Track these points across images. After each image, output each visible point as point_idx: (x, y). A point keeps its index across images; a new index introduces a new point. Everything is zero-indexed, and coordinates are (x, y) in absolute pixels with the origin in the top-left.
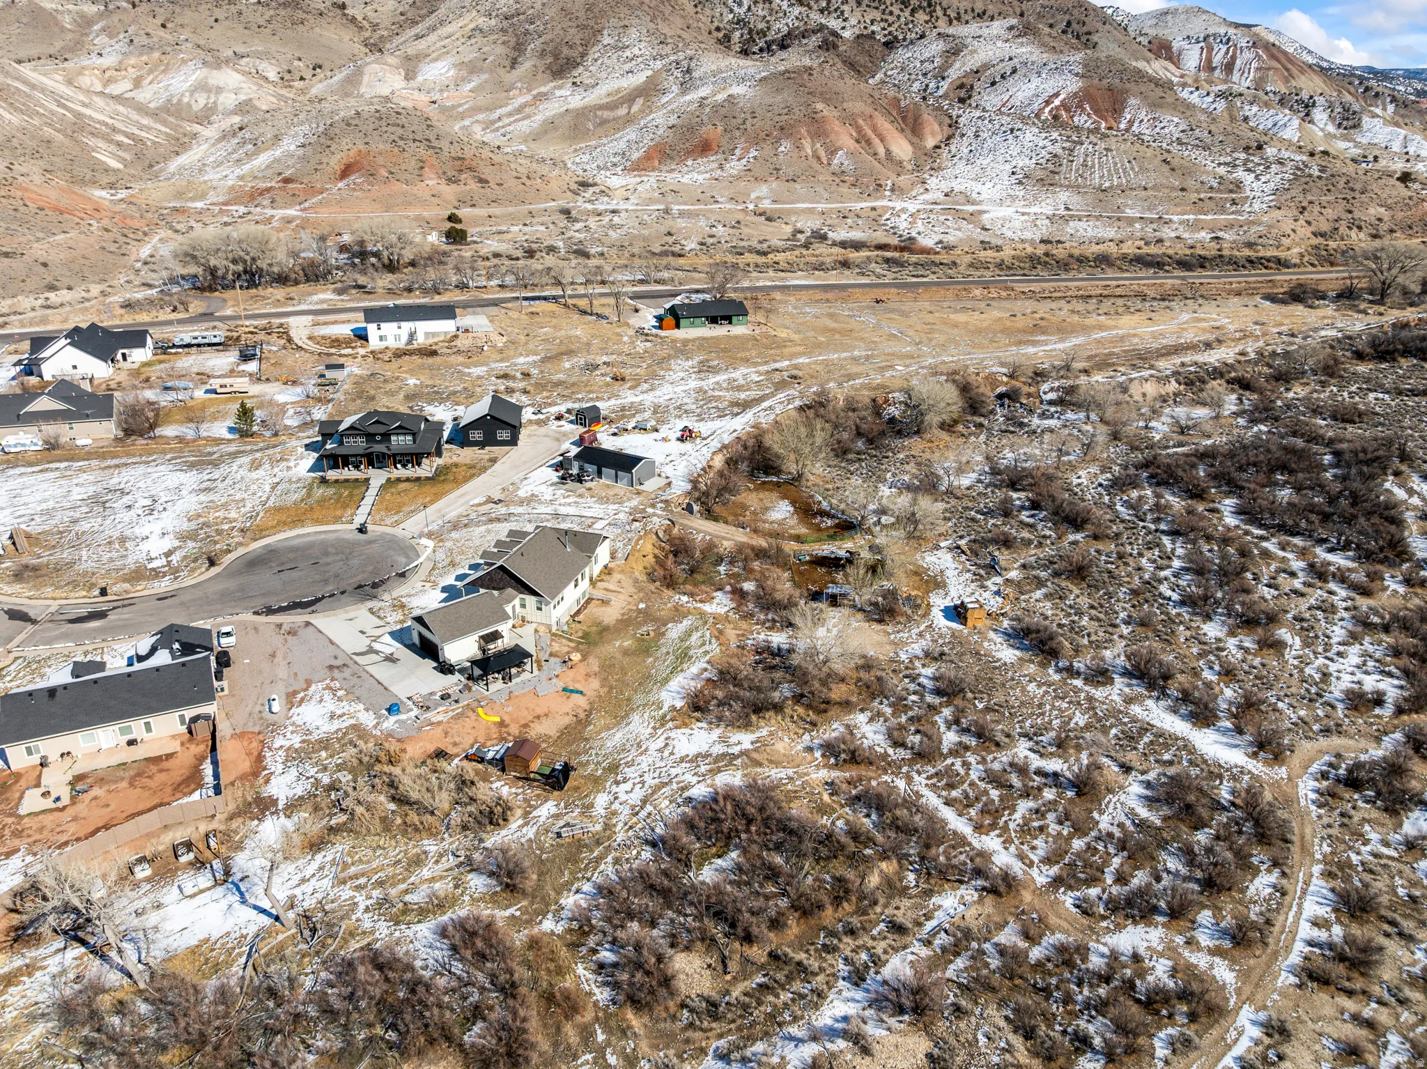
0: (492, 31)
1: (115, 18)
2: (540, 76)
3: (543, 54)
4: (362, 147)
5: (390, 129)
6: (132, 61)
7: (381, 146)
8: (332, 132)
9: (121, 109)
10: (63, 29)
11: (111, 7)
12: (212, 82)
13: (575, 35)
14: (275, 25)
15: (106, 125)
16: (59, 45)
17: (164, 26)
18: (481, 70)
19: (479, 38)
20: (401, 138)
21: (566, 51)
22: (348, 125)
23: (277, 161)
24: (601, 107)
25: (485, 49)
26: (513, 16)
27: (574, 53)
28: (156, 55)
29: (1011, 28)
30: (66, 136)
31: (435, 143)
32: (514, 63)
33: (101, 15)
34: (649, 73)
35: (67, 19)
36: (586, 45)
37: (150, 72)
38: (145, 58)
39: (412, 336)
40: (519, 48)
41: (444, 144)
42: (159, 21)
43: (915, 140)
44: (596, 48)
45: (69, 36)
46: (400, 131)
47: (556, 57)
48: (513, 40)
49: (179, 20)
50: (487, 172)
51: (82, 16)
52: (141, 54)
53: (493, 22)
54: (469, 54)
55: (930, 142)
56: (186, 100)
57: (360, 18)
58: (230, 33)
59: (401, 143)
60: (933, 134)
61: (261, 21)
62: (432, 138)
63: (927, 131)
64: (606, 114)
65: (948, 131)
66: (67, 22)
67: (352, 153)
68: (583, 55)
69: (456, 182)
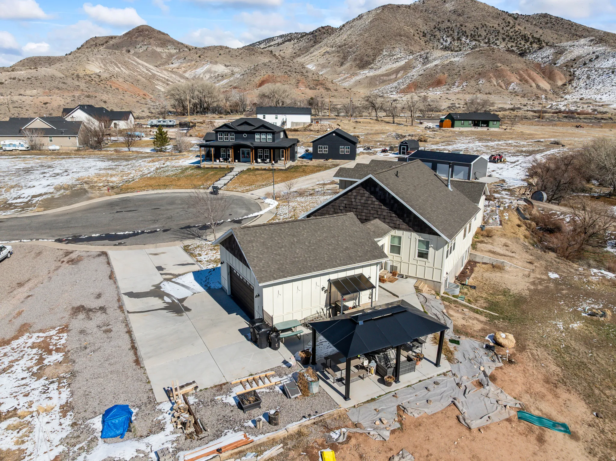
0: (333, 52)
1: (182, 54)
2: (353, 68)
3: (355, 60)
4: (270, 73)
5: (285, 67)
6: (184, 65)
7: (280, 74)
8: (257, 68)
9: (173, 76)
10: (162, 58)
11: (181, 50)
12: (213, 69)
13: (370, 52)
14: (243, 55)
15: (164, 78)
16: (159, 63)
17: (200, 57)
18: (327, 67)
19: (327, 55)
20: (289, 71)
21: (366, 58)
22: (265, 65)
23: (230, 81)
24: (383, 75)
25: (329, 59)
26: (342, 46)
27: (370, 59)
28: (194, 62)
29: (592, 41)
30: (146, 79)
31: (306, 74)
32: (342, 64)
33: (177, 53)
34: (407, 61)
35: (164, 55)
36: (375, 56)
37: (190, 68)
38: (189, 64)
39: (284, 123)
40: (345, 58)
41: (310, 75)
42: (198, 55)
43: (550, 82)
44: (380, 57)
45: (164, 60)
46: (289, 68)
47: (361, 60)
48: (342, 55)
49: (205, 55)
50: (330, 85)
51: (170, 54)
52: (188, 62)
53: (334, 49)
54: (322, 61)
55: (560, 83)
56: (201, 76)
57: (277, 55)
58: (225, 59)
59: (289, 73)
60: (561, 79)
61: (237, 54)
62: (304, 72)
63: (558, 77)
64: (385, 78)
65: (569, 78)
66: (164, 56)
67: (265, 76)
68: (373, 60)
69: (315, 89)
